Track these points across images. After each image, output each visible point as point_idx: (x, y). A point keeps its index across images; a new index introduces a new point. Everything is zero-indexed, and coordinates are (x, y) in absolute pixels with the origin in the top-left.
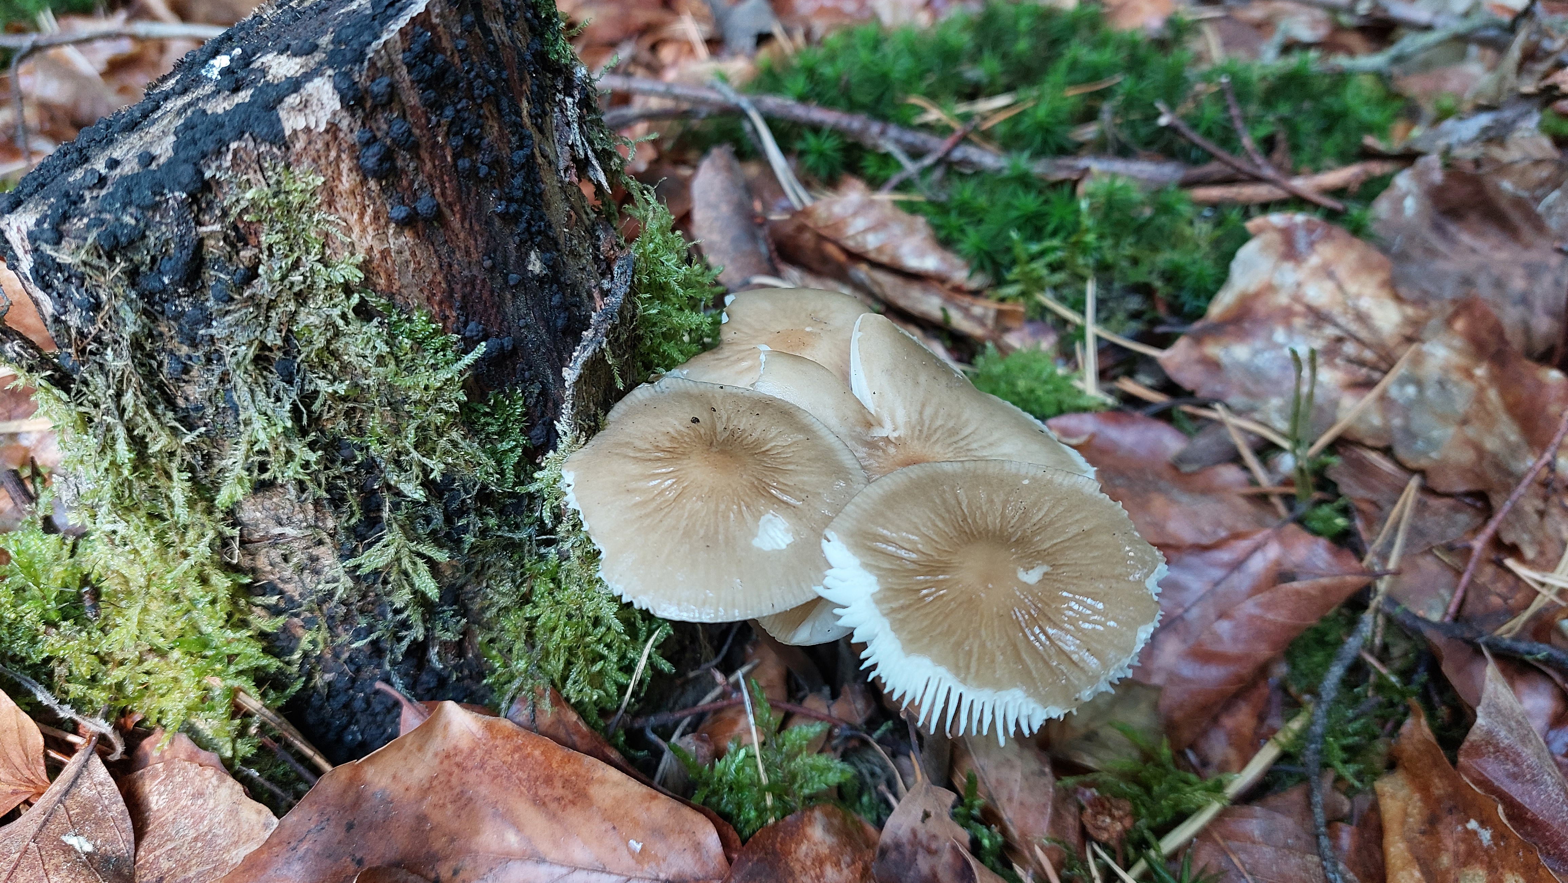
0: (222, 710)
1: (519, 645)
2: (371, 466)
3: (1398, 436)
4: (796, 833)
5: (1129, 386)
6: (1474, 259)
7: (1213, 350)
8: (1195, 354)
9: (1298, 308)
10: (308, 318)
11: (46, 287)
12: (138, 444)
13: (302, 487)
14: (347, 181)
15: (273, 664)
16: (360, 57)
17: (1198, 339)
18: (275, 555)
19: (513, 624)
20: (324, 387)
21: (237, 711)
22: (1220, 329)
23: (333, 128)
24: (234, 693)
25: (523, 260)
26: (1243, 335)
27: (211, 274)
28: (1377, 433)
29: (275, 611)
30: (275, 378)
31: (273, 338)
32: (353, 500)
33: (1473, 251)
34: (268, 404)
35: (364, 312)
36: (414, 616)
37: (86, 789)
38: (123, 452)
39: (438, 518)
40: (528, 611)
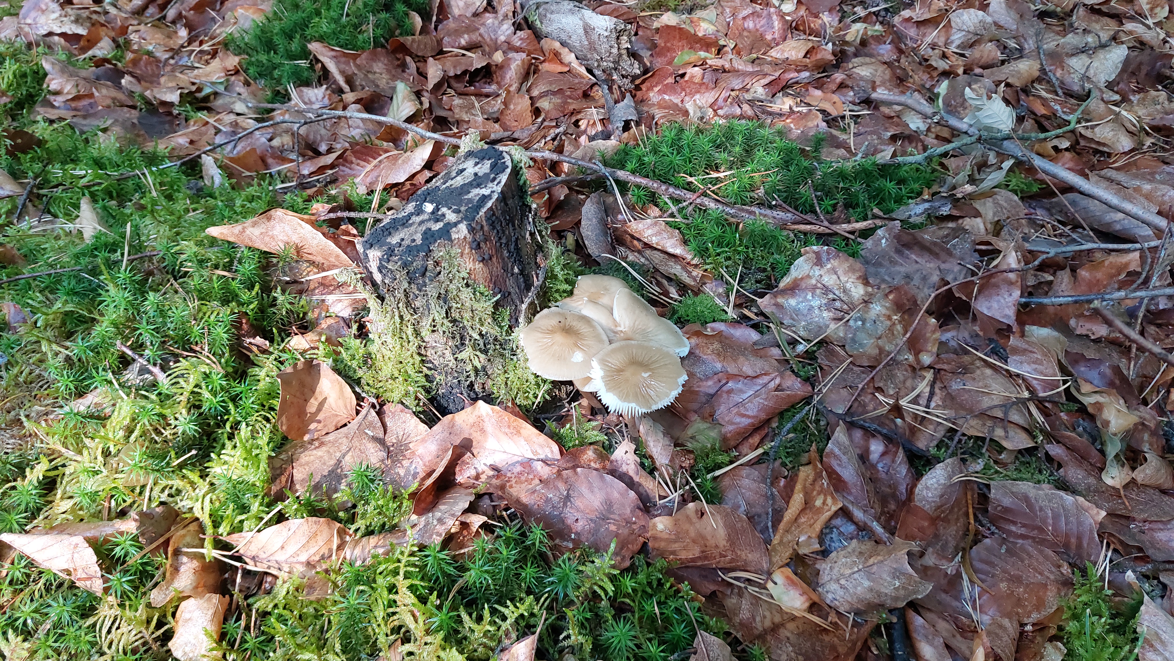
0: (413, 397)
1: (503, 386)
2: (464, 327)
3: (849, 341)
4: (583, 452)
5: (746, 312)
6: (917, 266)
7: (780, 300)
8: (773, 302)
9: (819, 285)
10: (452, 286)
11: (381, 272)
12: (401, 317)
13: (444, 332)
14: (467, 250)
15: (428, 384)
16: (473, 219)
17: (775, 296)
18: (433, 352)
19: (501, 380)
20: (454, 305)
21: (416, 398)
22: (784, 292)
23: (465, 238)
24: (416, 392)
25: (512, 269)
26: (793, 295)
27: (428, 274)
28: (840, 339)
29: (430, 369)
30: (441, 302)
31: (443, 292)
32: (458, 337)
33: (917, 262)
34: (439, 309)
35: (467, 285)
36: (472, 374)
37: (369, 418)
38: (397, 319)
39: (482, 344)
40: (506, 375)
